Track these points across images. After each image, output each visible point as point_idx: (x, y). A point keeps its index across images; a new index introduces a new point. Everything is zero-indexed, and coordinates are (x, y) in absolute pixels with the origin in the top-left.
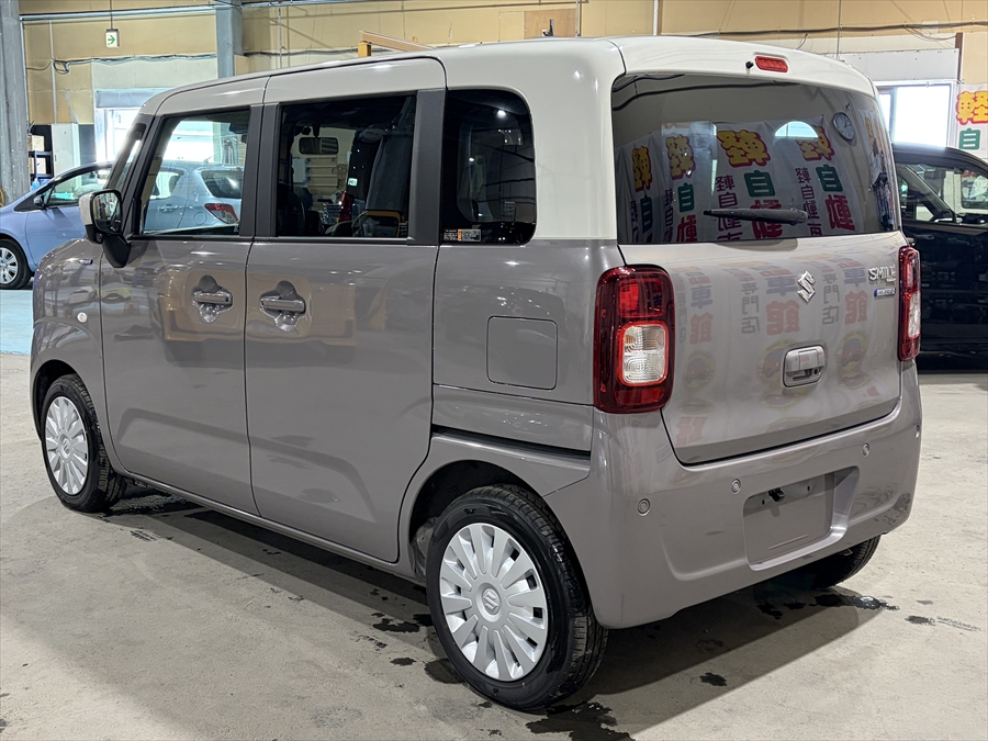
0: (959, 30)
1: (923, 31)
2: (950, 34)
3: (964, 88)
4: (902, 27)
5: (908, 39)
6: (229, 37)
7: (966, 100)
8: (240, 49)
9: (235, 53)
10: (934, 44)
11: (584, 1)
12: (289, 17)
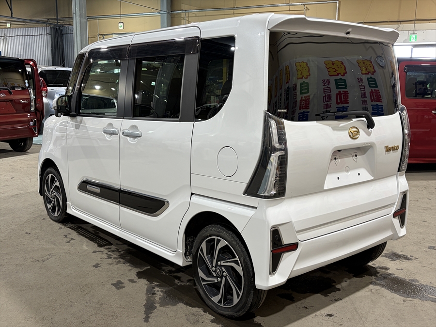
6: (166, 24)
11: (308, 9)
12: (188, 17)
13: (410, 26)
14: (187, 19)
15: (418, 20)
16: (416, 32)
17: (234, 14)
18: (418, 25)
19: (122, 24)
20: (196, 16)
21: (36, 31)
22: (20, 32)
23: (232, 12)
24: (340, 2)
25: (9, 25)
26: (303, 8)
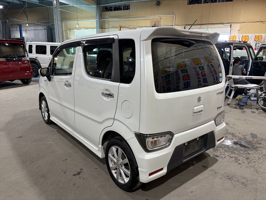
0: (231, 24)
1: (224, 24)
2: (229, 25)
3: (231, 35)
4: (220, 23)
5: (221, 26)
6: (98, 25)
7: (231, 37)
8: (100, 28)
9: (99, 28)
10: (226, 26)
11: (161, 19)
12: (109, 22)
13: (206, 26)
14: (108, 22)
15: (209, 24)
16: (208, 29)
17: (129, 20)
18: (210, 26)
19: (78, 25)
20: (112, 21)
21: (40, 28)
22: (33, 28)
23: (128, 19)
24: (175, 16)
25: (27, 25)
26: (159, 18)
